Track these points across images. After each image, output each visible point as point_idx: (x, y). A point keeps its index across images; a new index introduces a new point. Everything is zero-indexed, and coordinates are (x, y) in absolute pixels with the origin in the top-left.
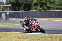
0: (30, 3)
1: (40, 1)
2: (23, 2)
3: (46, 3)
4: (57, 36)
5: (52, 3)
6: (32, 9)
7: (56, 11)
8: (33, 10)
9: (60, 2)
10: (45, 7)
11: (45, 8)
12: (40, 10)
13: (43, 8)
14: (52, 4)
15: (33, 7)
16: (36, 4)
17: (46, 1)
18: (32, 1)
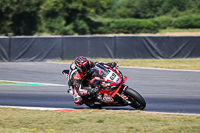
0: (34, 9)
1: (64, 4)
2: (12, 7)
3: (84, 11)
4: (120, 116)
5: (105, 10)
6: (39, 29)
7: (117, 35)
8: (41, 32)
9: (129, 7)
10: (81, 22)
11: (83, 25)
12: (65, 33)
13: (75, 25)
14: (105, 14)
15: (44, 24)
16: (52, 14)
17: (85, 4)
18: (38, 5)
